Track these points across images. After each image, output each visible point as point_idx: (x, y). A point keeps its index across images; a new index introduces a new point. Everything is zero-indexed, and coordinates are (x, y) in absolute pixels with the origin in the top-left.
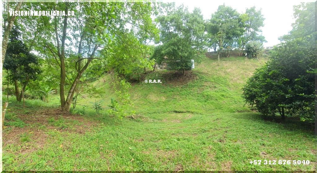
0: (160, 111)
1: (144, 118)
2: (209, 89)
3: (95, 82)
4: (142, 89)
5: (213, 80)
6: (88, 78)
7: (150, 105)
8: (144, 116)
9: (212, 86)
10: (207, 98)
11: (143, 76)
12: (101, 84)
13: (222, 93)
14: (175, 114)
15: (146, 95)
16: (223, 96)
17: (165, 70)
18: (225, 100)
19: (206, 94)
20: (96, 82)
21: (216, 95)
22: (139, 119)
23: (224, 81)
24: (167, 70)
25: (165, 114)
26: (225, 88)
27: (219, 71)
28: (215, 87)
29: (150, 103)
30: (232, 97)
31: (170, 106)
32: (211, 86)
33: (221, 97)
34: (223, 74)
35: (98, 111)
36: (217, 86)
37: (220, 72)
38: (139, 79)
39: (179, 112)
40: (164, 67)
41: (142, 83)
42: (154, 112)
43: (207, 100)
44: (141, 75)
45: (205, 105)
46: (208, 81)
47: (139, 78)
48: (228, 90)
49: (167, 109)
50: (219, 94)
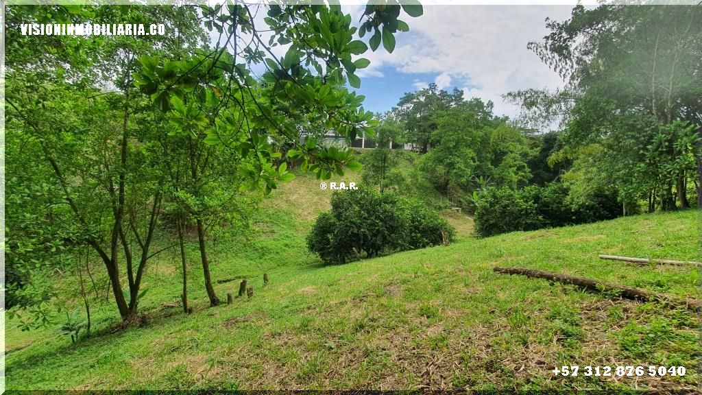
2: (264, 236)
5: (268, 220)
9: (268, 230)
10: (263, 252)
13: (285, 242)
16: (286, 245)
23: (286, 218)
28: (273, 232)
33: (284, 248)
34: (284, 206)
36: (275, 228)
43: (263, 255)
45: (261, 263)
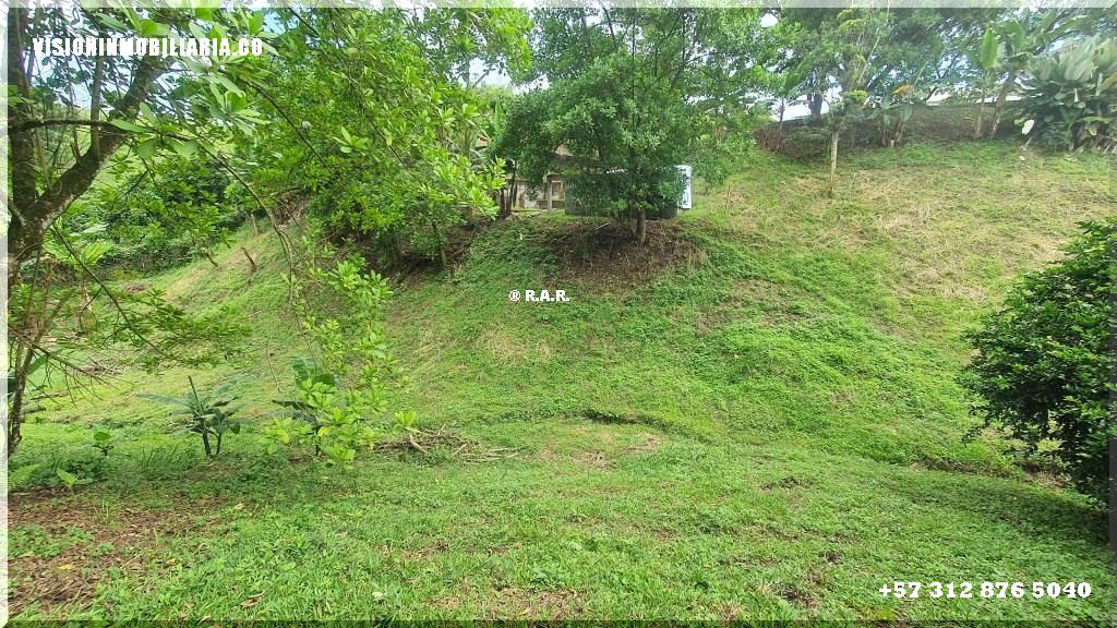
0: (529, 411)
1: (460, 445)
2: (759, 321)
3: (182, 270)
4: (456, 305)
5: (787, 276)
6: (124, 249)
7: (489, 379)
8: (463, 434)
9: (778, 302)
10: (746, 364)
11: (458, 240)
12: (226, 281)
13: (832, 348)
14: (589, 425)
15: (474, 333)
16: (837, 361)
17: (560, 214)
18: (850, 385)
19: (741, 343)
20: (191, 269)
21: (795, 354)
22: (440, 450)
23: (853, 280)
24: (567, 213)
25: (548, 424)
26: (854, 322)
27: (826, 222)
28: (795, 312)
29: (489, 371)
30: (894, 374)
31: (573, 388)
32: (769, 305)
33: (825, 367)
34: (849, 245)
35: (213, 442)
36: (805, 304)
37: (836, 232)
38: (440, 257)
39: (608, 420)
40: (556, 198)
41: (453, 277)
42: (507, 416)
43: (744, 372)
44: (450, 236)
45: (730, 398)
46: (756, 278)
47: (438, 249)
48: (877, 332)
49: (556, 401)
50: (811, 352)
